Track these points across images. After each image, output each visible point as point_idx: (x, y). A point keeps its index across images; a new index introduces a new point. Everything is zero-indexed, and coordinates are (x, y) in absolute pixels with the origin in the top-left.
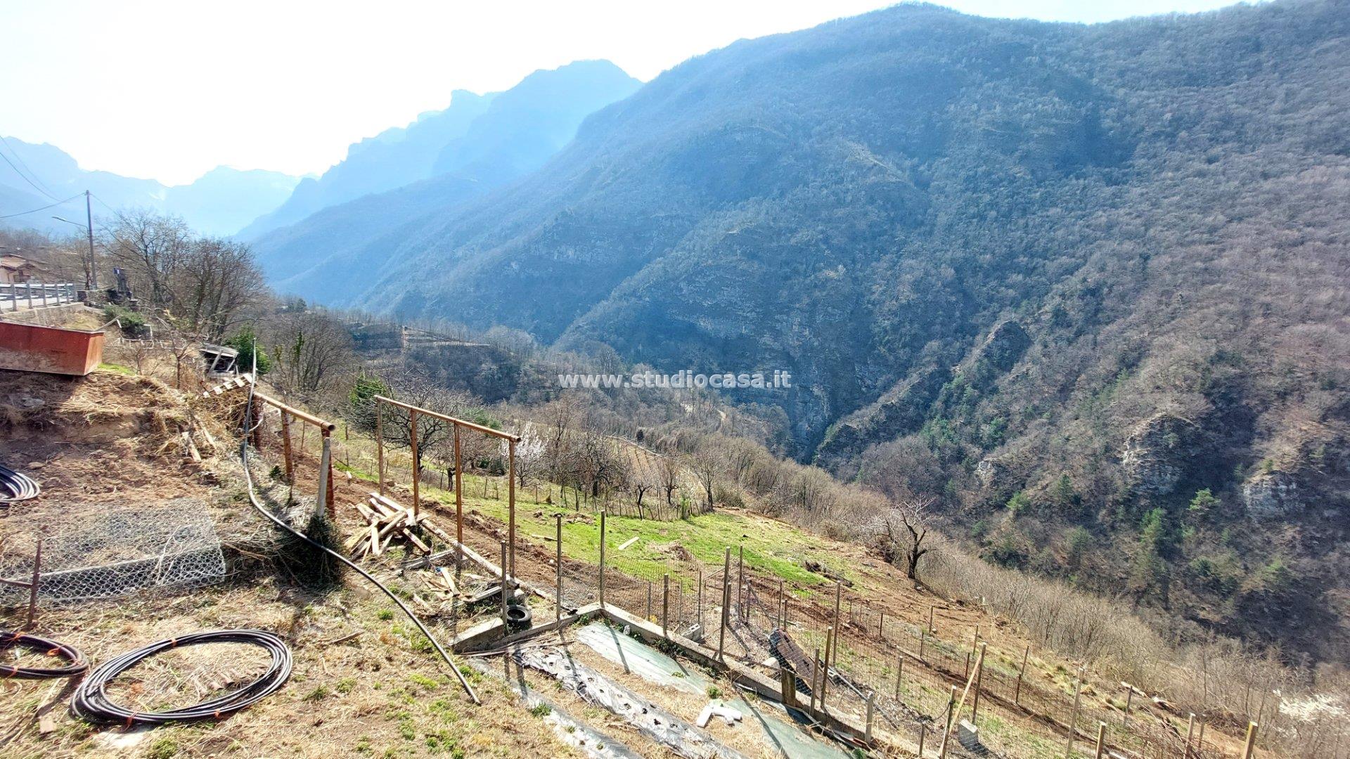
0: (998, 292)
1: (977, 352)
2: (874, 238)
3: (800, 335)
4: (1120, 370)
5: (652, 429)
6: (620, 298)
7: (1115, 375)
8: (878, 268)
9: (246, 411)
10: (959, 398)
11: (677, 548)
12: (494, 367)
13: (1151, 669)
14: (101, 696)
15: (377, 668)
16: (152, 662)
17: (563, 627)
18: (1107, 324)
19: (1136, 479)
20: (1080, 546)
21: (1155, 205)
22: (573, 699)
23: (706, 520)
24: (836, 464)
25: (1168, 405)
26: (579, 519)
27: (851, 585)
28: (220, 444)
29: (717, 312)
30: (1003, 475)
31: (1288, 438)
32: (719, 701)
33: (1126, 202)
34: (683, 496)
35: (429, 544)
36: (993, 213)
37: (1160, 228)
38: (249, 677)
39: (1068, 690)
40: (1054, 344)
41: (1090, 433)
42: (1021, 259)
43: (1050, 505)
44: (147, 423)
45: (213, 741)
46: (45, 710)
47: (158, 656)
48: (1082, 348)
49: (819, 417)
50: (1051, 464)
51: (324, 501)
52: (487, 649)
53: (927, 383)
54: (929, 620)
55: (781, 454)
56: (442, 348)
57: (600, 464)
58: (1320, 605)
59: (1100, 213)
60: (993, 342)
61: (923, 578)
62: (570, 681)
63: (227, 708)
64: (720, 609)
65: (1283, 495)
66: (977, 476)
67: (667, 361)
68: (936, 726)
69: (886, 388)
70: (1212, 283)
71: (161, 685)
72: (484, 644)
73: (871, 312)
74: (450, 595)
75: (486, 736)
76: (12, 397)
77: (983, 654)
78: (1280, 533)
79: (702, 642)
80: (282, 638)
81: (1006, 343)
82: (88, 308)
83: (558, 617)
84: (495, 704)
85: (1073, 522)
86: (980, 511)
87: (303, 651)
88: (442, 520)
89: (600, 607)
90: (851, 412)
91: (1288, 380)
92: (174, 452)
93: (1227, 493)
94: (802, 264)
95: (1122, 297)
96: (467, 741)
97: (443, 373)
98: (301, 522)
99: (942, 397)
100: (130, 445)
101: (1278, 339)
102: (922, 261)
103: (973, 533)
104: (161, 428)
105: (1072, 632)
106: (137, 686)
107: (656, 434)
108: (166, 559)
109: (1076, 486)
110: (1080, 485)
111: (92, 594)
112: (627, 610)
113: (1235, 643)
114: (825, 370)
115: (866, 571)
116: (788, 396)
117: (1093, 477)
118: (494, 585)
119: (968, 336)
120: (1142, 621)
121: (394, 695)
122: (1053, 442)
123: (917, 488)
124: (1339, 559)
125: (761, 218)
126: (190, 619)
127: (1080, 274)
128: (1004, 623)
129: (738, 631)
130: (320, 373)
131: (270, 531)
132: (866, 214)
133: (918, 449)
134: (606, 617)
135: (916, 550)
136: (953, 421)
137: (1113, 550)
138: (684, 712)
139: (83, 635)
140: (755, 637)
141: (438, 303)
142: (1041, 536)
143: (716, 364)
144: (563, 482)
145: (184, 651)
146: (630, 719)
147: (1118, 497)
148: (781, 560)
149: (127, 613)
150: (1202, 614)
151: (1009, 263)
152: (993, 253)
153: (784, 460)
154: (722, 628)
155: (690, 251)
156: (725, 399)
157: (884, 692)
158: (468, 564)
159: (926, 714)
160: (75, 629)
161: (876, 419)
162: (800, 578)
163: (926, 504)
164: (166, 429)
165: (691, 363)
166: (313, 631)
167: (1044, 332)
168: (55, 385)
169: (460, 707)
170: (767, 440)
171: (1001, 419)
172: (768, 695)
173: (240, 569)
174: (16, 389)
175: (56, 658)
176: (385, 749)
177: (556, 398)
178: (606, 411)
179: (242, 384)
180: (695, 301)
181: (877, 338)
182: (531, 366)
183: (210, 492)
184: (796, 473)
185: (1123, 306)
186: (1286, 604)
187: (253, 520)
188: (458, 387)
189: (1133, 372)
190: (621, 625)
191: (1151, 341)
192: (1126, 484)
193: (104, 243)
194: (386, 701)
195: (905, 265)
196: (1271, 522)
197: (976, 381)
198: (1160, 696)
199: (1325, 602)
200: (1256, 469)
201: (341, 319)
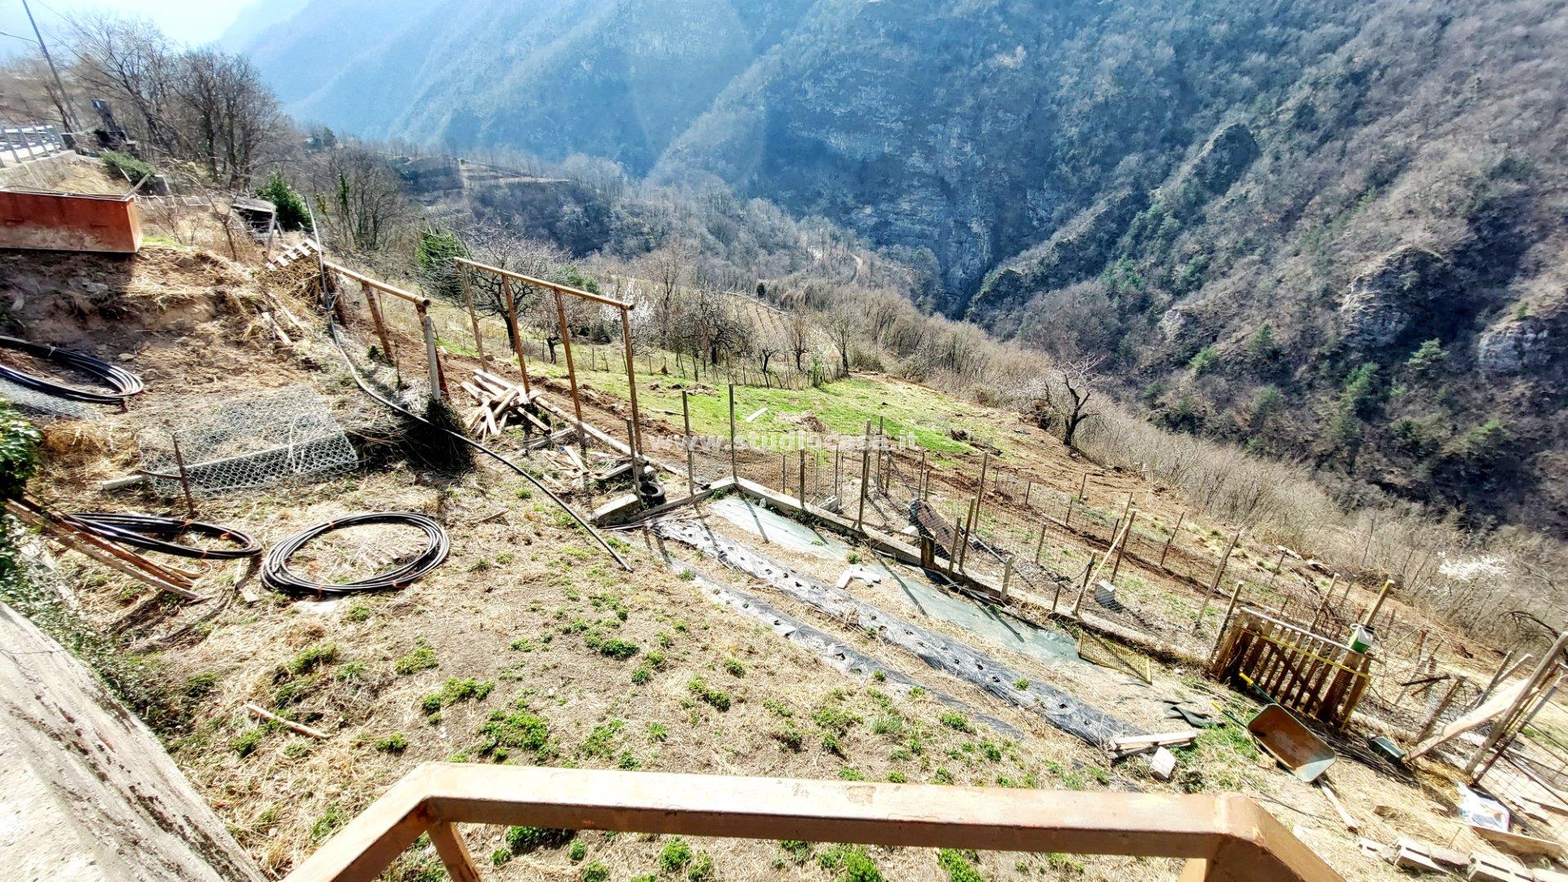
0: (1228, 82)
1: (1186, 169)
3: (959, 151)
4: (1368, 188)
5: (775, 282)
6: (727, 107)
7: (1360, 196)
8: (1070, 49)
9: (321, 285)
10: (1154, 231)
11: (810, 419)
12: (578, 209)
13: (1312, 532)
14: (285, 571)
15: (529, 543)
16: (318, 542)
17: (698, 501)
18: (1366, 124)
19: (1352, 328)
20: (1270, 406)
22: (715, 566)
23: (840, 386)
24: (994, 319)
25: (1418, 236)
26: (700, 390)
27: (999, 453)
28: (305, 324)
29: (853, 124)
30: (1192, 327)
31: (1559, 275)
32: (858, 566)
34: (814, 361)
35: (547, 423)
38: (412, 554)
39: (1218, 553)
40: (1288, 155)
41: (1309, 272)
42: (1269, 29)
43: (1242, 361)
44: (221, 305)
45: (399, 607)
46: (242, 583)
47: (321, 537)
48: (1324, 160)
49: (977, 261)
50: (1254, 312)
51: (437, 383)
52: (625, 522)
53: (1116, 212)
54: (1080, 487)
55: (928, 307)
56: (511, 186)
57: (718, 326)
58: (1528, 467)
60: (1209, 155)
61: (1080, 445)
62: (711, 551)
63: (401, 580)
64: (859, 481)
65: (1527, 346)
66: (1161, 328)
67: (787, 194)
68: (1073, 586)
69: (1063, 221)
70: (1529, 58)
71: (334, 562)
72: (621, 519)
73: (1054, 116)
74: (580, 473)
75: (643, 598)
76: (71, 281)
77: (1132, 520)
78: (1508, 389)
79: (840, 513)
80: (432, 518)
81: (1226, 155)
82: (82, 157)
83: (692, 492)
84: (645, 571)
85: (1265, 381)
86: (1156, 370)
87: (455, 529)
88: (554, 396)
89: (733, 481)
90: (1016, 253)
92: (261, 336)
93: (1459, 344)
94: (967, 47)
95: (1395, 86)
96: (628, 602)
97: (518, 220)
98: (419, 407)
99: (1132, 231)
100: (213, 330)
102: (1131, 37)
103: (1145, 394)
104: (239, 310)
105: (1236, 497)
106: (313, 563)
107: (780, 287)
108: (295, 448)
109: (1277, 338)
110: (1281, 337)
111: (238, 483)
112: (761, 483)
113: (1417, 507)
114: (988, 200)
115: (1017, 438)
116: (940, 235)
117: (1300, 327)
118: (622, 463)
119: (1178, 147)
120: (1319, 484)
121: (551, 565)
122: (1261, 285)
123: (1086, 345)
126: (337, 504)
127: (1344, 51)
128: (1162, 489)
129: (877, 502)
130: (376, 229)
131: (389, 416)
133: (1094, 297)
134: (741, 491)
135: (1076, 414)
136: (1141, 261)
137: (1305, 410)
138: (824, 575)
139: (245, 521)
140: (894, 507)
141: (495, 125)
142: (1223, 396)
143: (851, 196)
144: (678, 349)
145: (344, 532)
146: (772, 582)
147: (1325, 350)
148: (924, 429)
149: (277, 500)
150: (1388, 478)
151: (1251, 36)
152: (1231, 23)
153: (931, 315)
154: (862, 499)
155: (816, 33)
156: (862, 241)
157: (1024, 555)
158: (592, 442)
159: (1064, 575)
160: (235, 515)
161: (1046, 261)
162: (944, 447)
163: (1095, 363)
164: (244, 311)
165: (819, 194)
166: (459, 512)
167: (1279, 138)
168: (110, 266)
169: (614, 574)
170: (912, 291)
171: (1201, 258)
172: (907, 560)
173: (369, 454)
174: (72, 273)
175: (230, 542)
176: (556, 609)
177: (659, 246)
178: (718, 261)
179: (307, 253)
180: (823, 109)
181: (1059, 153)
182: (623, 207)
183: (315, 378)
184: (945, 331)
185: (1394, 98)
186: (1490, 466)
187: (368, 405)
188: (540, 237)
189: (1383, 192)
190: (756, 499)
191: (1418, 148)
192: (1338, 334)
193: (67, 64)
194: (545, 570)
195: (1107, 43)
196: (1501, 377)
197: (1179, 208)
198: (1316, 558)
199: (1533, 464)
200: (1504, 315)
201: (380, 152)
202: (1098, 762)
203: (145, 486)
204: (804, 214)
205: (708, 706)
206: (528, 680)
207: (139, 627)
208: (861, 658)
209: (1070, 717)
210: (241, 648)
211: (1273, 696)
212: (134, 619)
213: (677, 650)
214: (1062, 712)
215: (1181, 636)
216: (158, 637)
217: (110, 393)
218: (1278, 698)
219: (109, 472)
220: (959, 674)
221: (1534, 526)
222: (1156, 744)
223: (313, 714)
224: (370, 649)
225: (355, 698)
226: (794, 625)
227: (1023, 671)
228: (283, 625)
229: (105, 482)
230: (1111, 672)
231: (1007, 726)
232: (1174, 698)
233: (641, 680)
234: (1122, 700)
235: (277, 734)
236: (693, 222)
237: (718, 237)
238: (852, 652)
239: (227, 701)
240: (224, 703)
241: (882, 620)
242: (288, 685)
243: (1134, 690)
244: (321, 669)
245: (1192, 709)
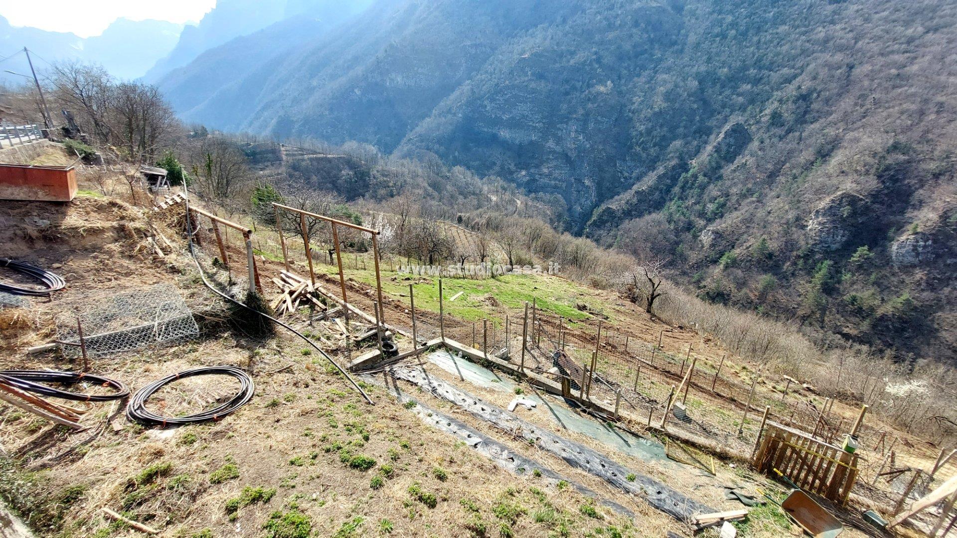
0: (731, 100)
1: (709, 148)
2: (636, 56)
3: (576, 139)
4: (817, 159)
5: (468, 214)
6: (440, 115)
7: (812, 163)
8: (638, 82)
9: (186, 220)
10: (693, 184)
11: (490, 298)
12: (351, 173)
13: (805, 367)
14: (143, 409)
15: (307, 386)
16: (167, 388)
17: (419, 353)
18: (812, 123)
19: (815, 240)
20: (768, 287)
21: (867, 20)
22: (429, 397)
23: (508, 277)
24: (600, 236)
25: (848, 186)
26: (421, 281)
27: (607, 318)
28: (174, 244)
29: (514, 124)
30: (719, 240)
31: (934, 208)
32: (522, 395)
33: (843, 18)
34: (492, 262)
35: (325, 304)
36: (733, 32)
37: (867, 41)
38: (229, 395)
39: (748, 381)
40: (768, 140)
41: (787, 207)
42: (752, 71)
43: (751, 260)
44: (122, 233)
45: (217, 433)
46: (113, 417)
47: (170, 384)
48: (790, 144)
49: (589, 202)
50: (755, 230)
51: (254, 282)
52: (372, 369)
53: (670, 174)
54: (658, 339)
55: (561, 229)
56: (311, 160)
57: (433, 242)
58: (929, 323)
59: (820, 29)
60: (722, 140)
61: (656, 312)
62: (427, 386)
63: (220, 414)
64: (521, 338)
65: (920, 249)
66: (700, 241)
67: (477, 163)
68: (659, 406)
69: (639, 179)
70: (901, 86)
71: (177, 401)
72: (370, 366)
73: (631, 119)
74: (344, 336)
75: (381, 424)
76: (27, 220)
77: (693, 360)
78: (912, 275)
79: (507, 359)
80: (244, 370)
81: (732, 141)
82: (52, 143)
83: (415, 348)
84: (383, 404)
85: (765, 272)
86: (699, 266)
87: (259, 377)
88: (330, 286)
89: (441, 340)
90: (612, 197)
91: (944, 164)
92: (145, 252)
93: (880, 249)
94: (579, 81)
95: (827, 101)
96: (370, 427)
97: (314, 179)
98: (241, 297)
99: (680, 184)
100: (115, 248)
101: (944, 131)
102: (674, 75)
103: (694, 280)
104: (132, 236)
105: (755, 345)
106: (163, 402)
107: (471, 218)
108: (159, 324)
109: (771, 246)
110: (773, 246)
111: (119, 348)
112: (458, 341)
113: (865, 348)
114: (594, 166)
115: (618, 309)
116: (566, 187)
117: (784, 239)
118: (371, 329)
119: (704, 136)
120: (804, 335)
121: (320, 402)
122: (759, 215)
123: (657, 251)
124: (950, 292)
125: (547, 42)
126: (183, 361)
127: (796, 83)
128: (709, 340)
129: (532, 352)
130: (228, 184)
131: (222, 303)
132: (631, 36)
133: (659, 223)
134: (446, 347)
135: (653, 294)
136: (687, 201)
137: (791, 289)
138: (500, 402)
139: (121, 373)
140: (543, 355)
141: (304, 124)
142: (741, 281)
143: (513, 165)
144: (409, 255)
145: (185, 381)
146: (466, 408)
147: (800, 253)
148: (560, 303)
149: (144, 358)
150: (846, 330)
151: (741, 74)
152: (730, 67)
153: (562, 233)
154: (523, 350)
155: (491, 74)
156: (520, 191)
157: (626, 386)
158: (353, 316)
159: (653, 398)
160: (115, 370)
161: (630, 202)
162: (573, 315)
163: (663, 262)
164: (136, 236)
165: (495, 164)
166: (263, 365)
167: (762, 131)
168: (53, 209)
169: (362, 407)
170: (551, 219)
171: (722, 199)
172: (553, 391)
173: (208, 328)
174: (27, 214)
175: (109, 388)
176: (321, 434)
177: (399, 194)
178: (434, 203)
179: (179, 200)
180: (496, 116)
181: (634, 140)
182: (378, 171)
183: (176, 278)
184: (571, 243)
185: (827, 108)
186: (906, 322)
187: (209, 296)
188: (327, 189)
189: (826, 161)
190: (456, 351)
191: (843, 136)
192: (807, 243)
193: (50, 90)
194: (316, 406)
195: (659, 79)
196: (908, 268)
197: (706, 171)
198: (808, 383)
199: (933, 320)
200: (905, 231)
201: (234, 140)
202: (685, 533)
203: (56, 350)
204: (486, 175)
205: (422, 505)
206: (299, 488)
207: (38, 450)
208: (525, 461)
209: (665, 501)
210: (106, 465)
211: (795, 482)
212: (35, 444)
213: (402, 462)
214: (659, 496)
215: (730, 440)
216: (50, 457)
217: (43, 289)
218: (799, 484)
219: (35, 341)
220: (590, 470)
221: (938, 359)
222: (722, 519)
223: (149, 515)
224: (194, 465)
225: (179, 503)
226: (481, 437)
227: (631, 468)
228: (137, 447)
229: (30, 349)
230: (688, 467)
231: (623, 508)
232: (731, 485)
233: (377, 485)
234: (697, 487)
235: (121, 530)
236: (420, 180)
237: (434, 189)
238: (518, 457)
239: (89, 506)
240: (87, 507)
241: (538, 433)
242: (133, 493)
243: (704, 480)
244: (159, 480)
245: (744, 492)
